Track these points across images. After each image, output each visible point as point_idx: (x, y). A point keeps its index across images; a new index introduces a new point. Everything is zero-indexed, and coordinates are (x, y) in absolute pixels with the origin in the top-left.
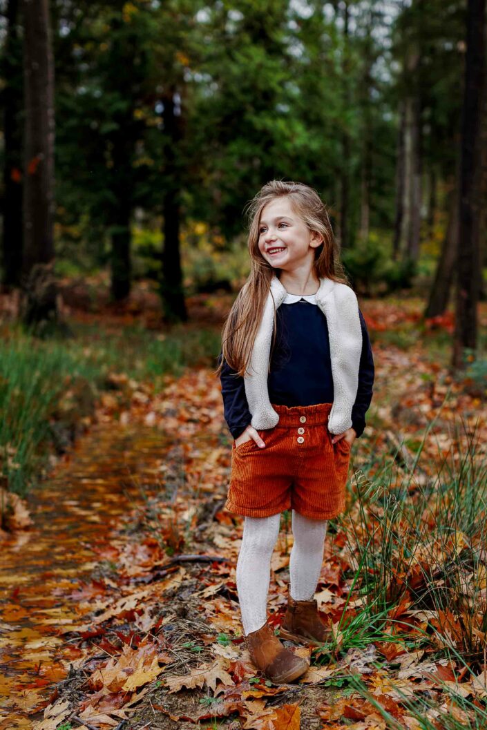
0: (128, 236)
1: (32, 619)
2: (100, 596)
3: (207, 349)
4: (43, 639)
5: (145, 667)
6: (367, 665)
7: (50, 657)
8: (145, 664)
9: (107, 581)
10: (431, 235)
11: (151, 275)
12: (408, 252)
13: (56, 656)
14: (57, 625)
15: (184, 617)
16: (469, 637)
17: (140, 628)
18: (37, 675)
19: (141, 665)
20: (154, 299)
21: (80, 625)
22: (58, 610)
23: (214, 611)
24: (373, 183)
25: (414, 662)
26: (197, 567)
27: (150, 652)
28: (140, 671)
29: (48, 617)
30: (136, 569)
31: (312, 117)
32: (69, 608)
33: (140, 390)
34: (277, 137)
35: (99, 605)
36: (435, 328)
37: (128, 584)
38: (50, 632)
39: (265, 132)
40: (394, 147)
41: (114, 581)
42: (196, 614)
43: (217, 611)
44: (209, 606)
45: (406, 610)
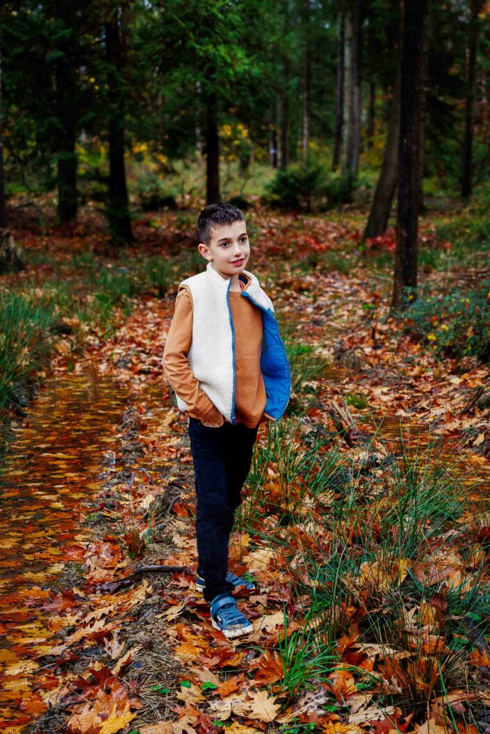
0: (74, 162)
1: (9, 638)
2: (69, 609)
3: (154, 277)
4: (21, 664)
5: (118, 712)
6: (320, 707)
7: (29, 686)
8: (117, 709)
9: (76, 591)
10: (371, 144)
11: (97, 197)
12: (348, 165)
13: (34, 684)
14: (32, 644)
15: (151, 650)
16: (414, 685)
17: (109, 652)
18: (18, 709)
19: (115, 710)
20: (101, 221)
21: (54, 645)
22: (32, 626)
23: (177, 638)
24: (313, 92)
25: (363, 705)
26: (159, 580)
27: (122, 697)
28: (113, 716)
29: (24, 635)
30: (101, 573)
31: (253, 42)
32: (42, 622)
33: (92, 332)
34: (219, 63)
35: (71, 620)
36: (376, 247)
37: (94, 592)
38: (26, 653)
39: (207, 58)
40: (334, 57)
41: (81, 590)
42: (161, 642)
43: (180, 637)
44: (171, 631)
45: (355, 643)
